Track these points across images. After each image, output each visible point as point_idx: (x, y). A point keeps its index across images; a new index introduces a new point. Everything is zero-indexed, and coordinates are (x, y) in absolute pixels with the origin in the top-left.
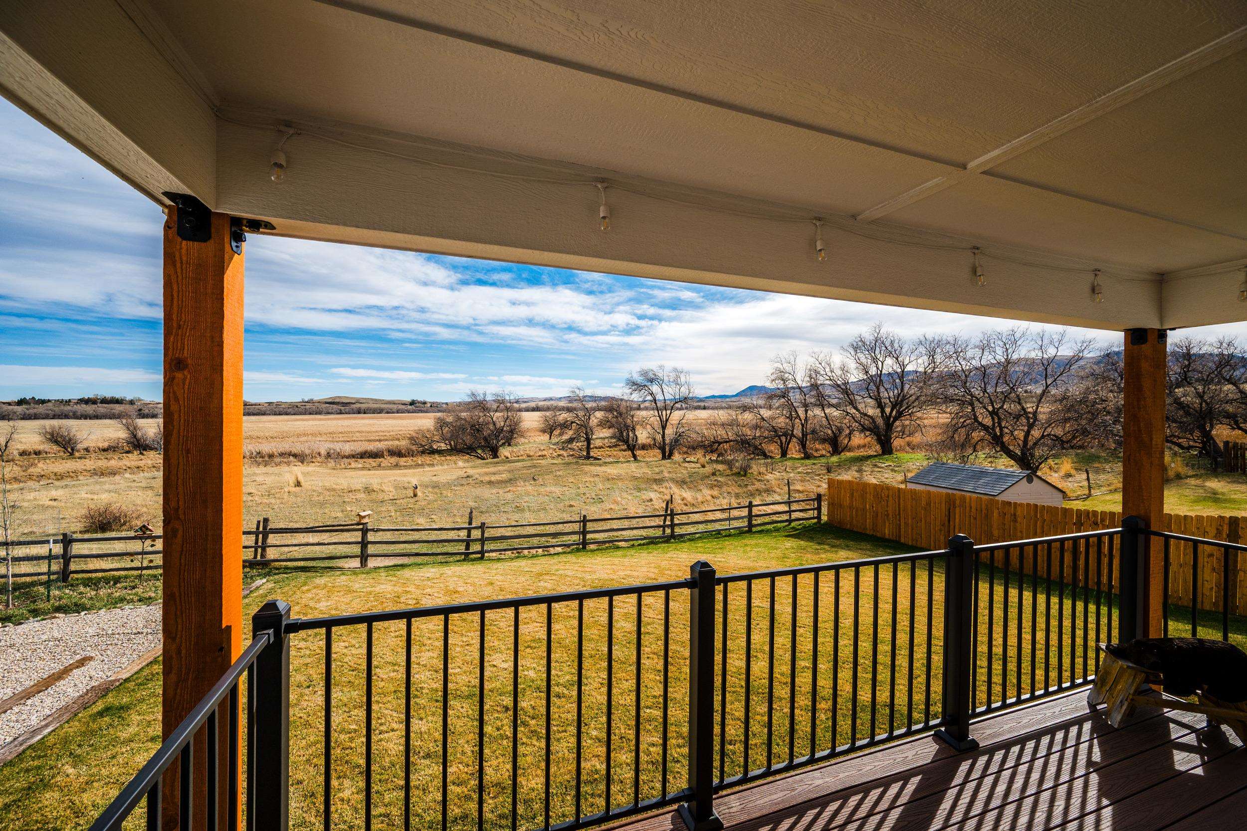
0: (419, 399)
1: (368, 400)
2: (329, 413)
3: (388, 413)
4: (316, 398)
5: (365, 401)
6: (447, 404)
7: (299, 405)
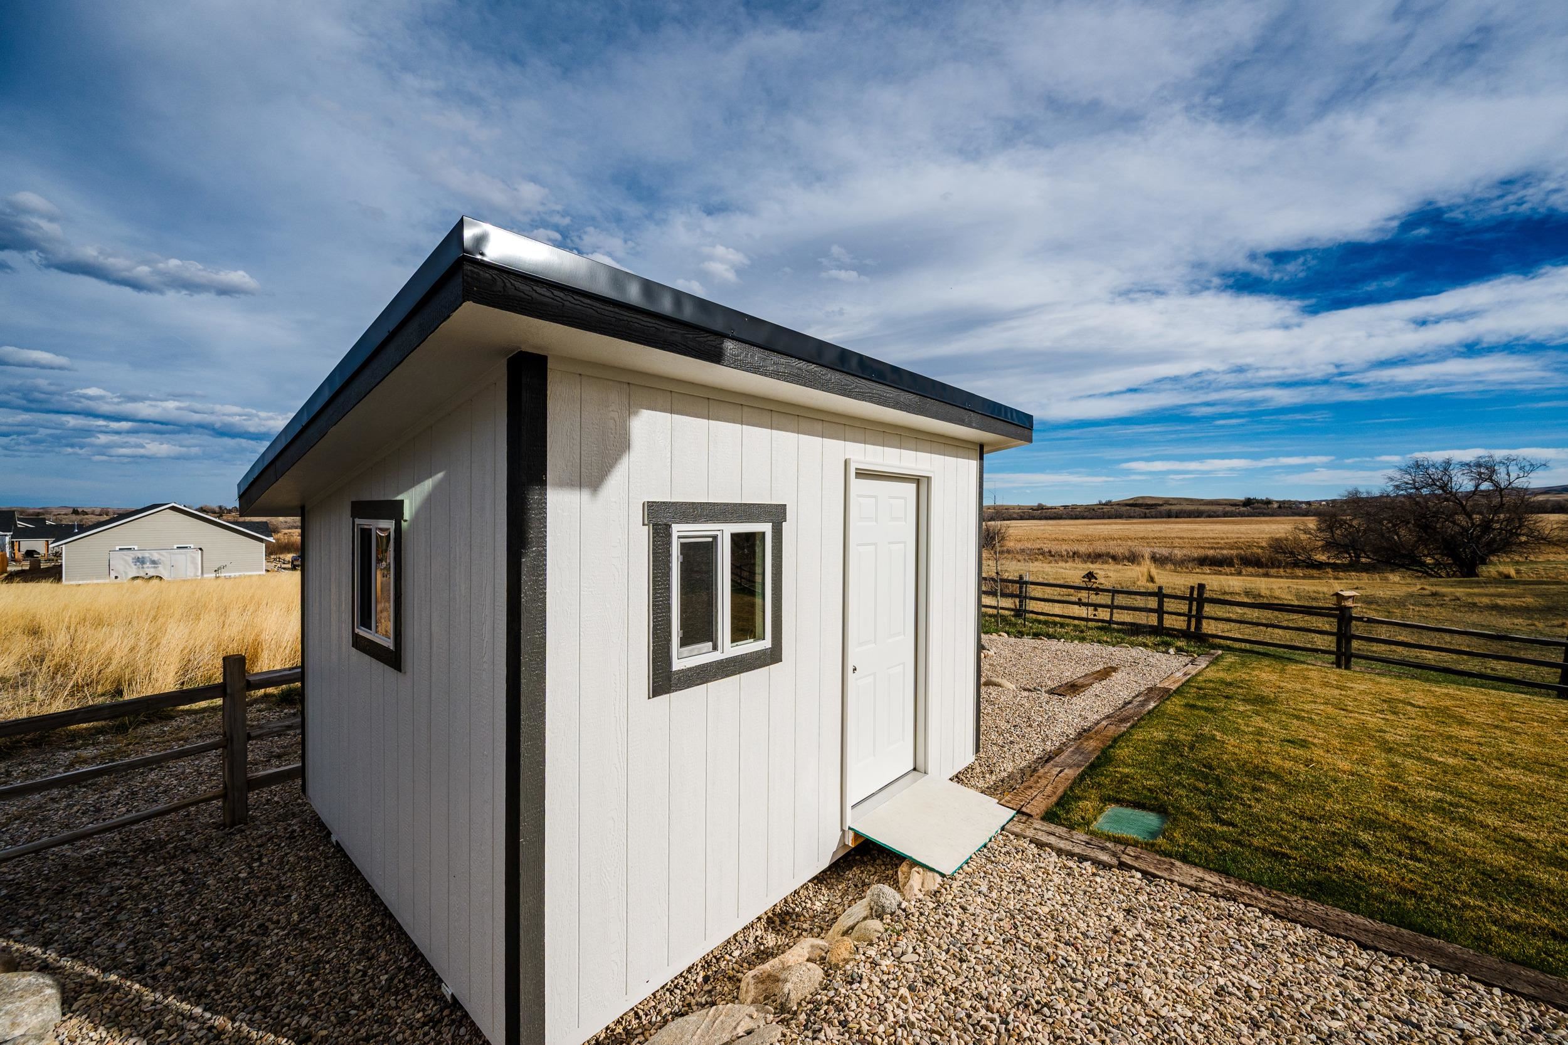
0: (1259, 497)
1: (1180, 501)
2: (1131, 517)
3: (1210, 516)
4: (1114, 500)
5: (1175, 502)
6: (1309, 503)
7: (1096, 508)
